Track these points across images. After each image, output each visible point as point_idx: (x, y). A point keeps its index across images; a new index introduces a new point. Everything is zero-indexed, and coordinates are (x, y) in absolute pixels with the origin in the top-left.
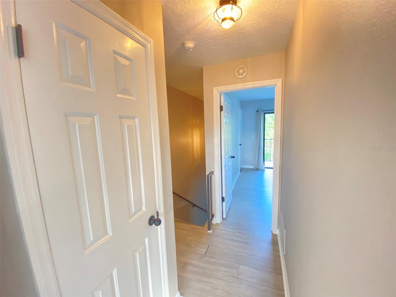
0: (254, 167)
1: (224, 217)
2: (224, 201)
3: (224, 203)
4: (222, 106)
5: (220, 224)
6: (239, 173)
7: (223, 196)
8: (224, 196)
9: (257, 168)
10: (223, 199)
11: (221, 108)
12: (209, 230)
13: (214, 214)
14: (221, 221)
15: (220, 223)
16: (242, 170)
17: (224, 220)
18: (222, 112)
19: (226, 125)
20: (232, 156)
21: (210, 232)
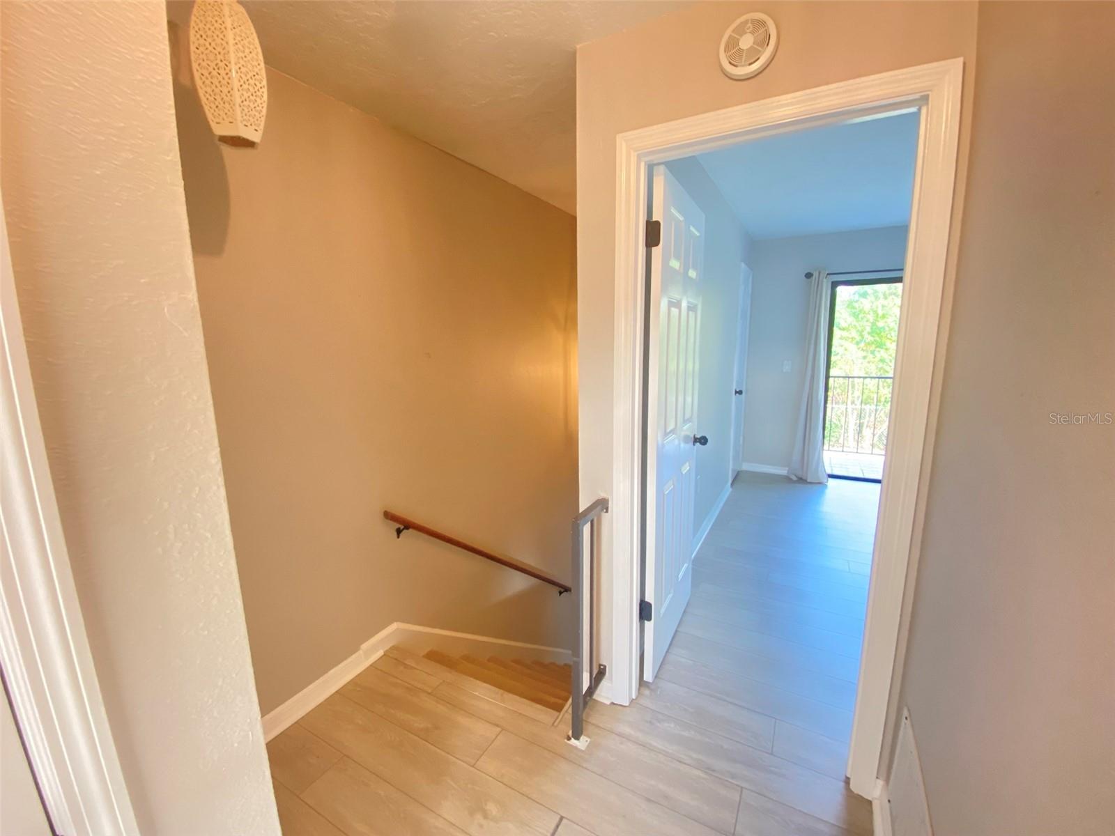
0: (788, 471)
1: (648, 676)
2: (649, 619)
3: (649, 625)
4: (657, 224)
5: (625, 708)
6: (728, 490)
7: (647, 599)
8: (649, 598)
9: (800, 476)
10: (645, 611)
11: (653, 233)
12: (577, 738)
13: (605, 667)
14: (634, 697)
15: (627, 705)
16: (738, 477)
17: (647, 692)
18: (654, 249)
19: (674, 311)
20: (698, 436)
21: (581, 743)
